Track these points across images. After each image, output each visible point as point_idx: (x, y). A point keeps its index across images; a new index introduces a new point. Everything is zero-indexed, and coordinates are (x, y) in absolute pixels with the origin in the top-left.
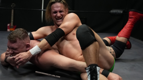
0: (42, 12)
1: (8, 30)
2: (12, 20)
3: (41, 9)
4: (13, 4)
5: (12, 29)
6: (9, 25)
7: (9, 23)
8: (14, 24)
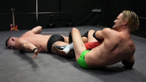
0: (37, 14)
1: (12, 29)
2: (14, 21)
3: (36, 12)
4: (13, 8)
5: (14, 28)
6: (11, 25)
7: (11, 24)
8: (15, 24)
